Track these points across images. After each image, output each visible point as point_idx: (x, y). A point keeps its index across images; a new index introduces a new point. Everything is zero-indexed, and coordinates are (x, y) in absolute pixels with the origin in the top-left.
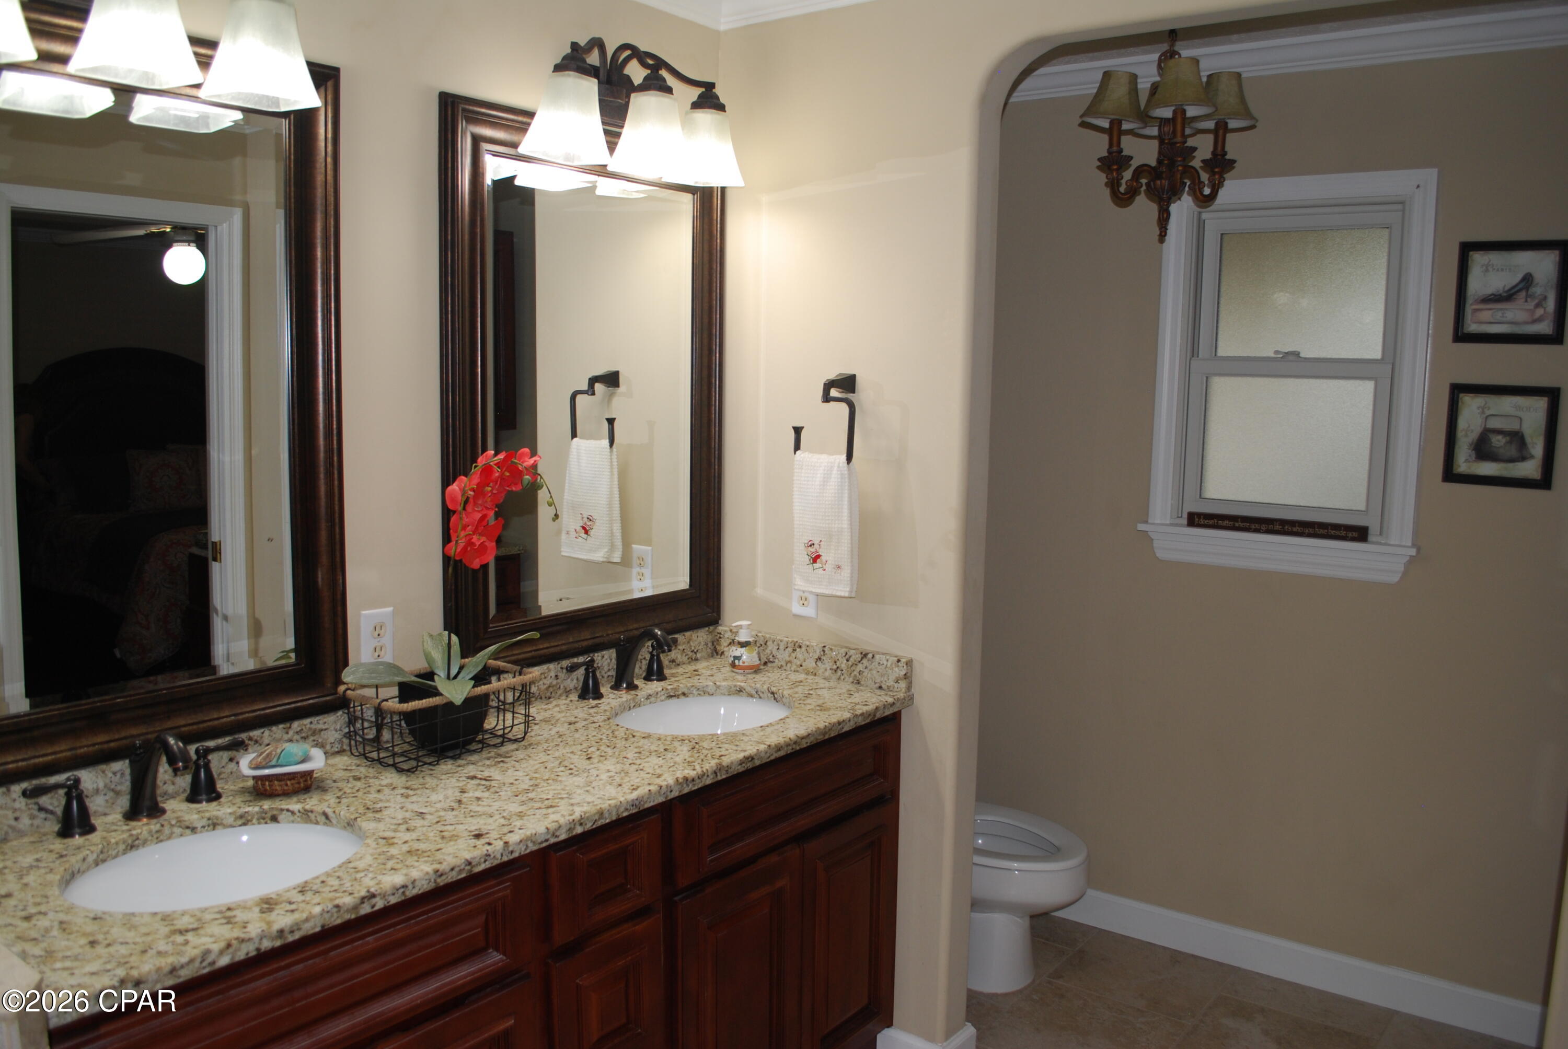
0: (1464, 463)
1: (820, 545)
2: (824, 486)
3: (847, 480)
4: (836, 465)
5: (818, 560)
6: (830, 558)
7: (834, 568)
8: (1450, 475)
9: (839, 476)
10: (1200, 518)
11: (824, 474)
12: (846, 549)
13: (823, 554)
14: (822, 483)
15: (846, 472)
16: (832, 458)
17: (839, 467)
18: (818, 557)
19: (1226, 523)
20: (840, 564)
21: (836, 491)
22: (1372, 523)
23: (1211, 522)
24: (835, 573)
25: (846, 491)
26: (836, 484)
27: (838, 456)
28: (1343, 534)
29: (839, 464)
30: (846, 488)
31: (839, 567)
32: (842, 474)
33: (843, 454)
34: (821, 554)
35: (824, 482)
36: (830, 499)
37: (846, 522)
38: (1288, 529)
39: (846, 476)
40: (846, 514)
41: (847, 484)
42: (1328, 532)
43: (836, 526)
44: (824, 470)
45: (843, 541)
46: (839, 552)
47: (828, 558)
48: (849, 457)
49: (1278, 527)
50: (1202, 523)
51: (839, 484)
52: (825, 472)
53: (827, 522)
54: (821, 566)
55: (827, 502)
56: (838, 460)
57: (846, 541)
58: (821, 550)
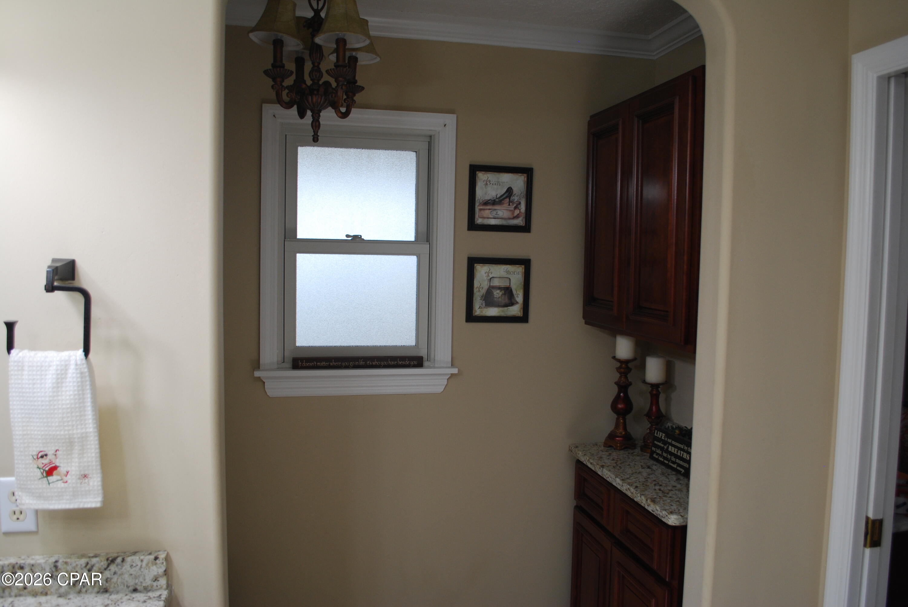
0: (479, 310)
1: (55, 455)
2: (58, 387)
3: (88, 378)
4: (73, 362)
5: (55, 472)
6: (73, 468)
7: (79, 479)
8: (470, 317)
9: (79, 375)
10: (302, 362)
11: (58, 374)
12: (93, 455)
13: (61, 465)
14: (55, 385)
15: (86, 370)
16: (65, 355)
17: (76, 365)
18: (55, 468)
19: (323, 363)
20: (86, 473)
21: (76, 392)
22: (423, 353)
23: (311, 364)
24: (81, 483)
25: (89, 391)
26: (75, 384)
27: (72, 353)
28: (407, 363)
29: (76, 360)
30: (88, 387)
31: (85, 476)
32: (82, 373)
33: (77, 349)
34: (58, 465)
35: (58, 383)
36: (68, 402)
37: (91, 426)
38: (369, 363)
39: (87, 374)
40: (90, 417)
41: (88, 383)
42: (397, 363)
43: (79, 431)
44: (57, 370)
45: (89, 447)
46: (85, 460)
47: (69, 469)
48: (87, 351)
49: (362, 363)
50: (305, 365)
51: (79, 384)
52: (59, 372)
53: (66, 428)
54: (59, 478)
55: (64, 406)
56: (74, 357)
57: (93, 447)
58: (58, 460)
